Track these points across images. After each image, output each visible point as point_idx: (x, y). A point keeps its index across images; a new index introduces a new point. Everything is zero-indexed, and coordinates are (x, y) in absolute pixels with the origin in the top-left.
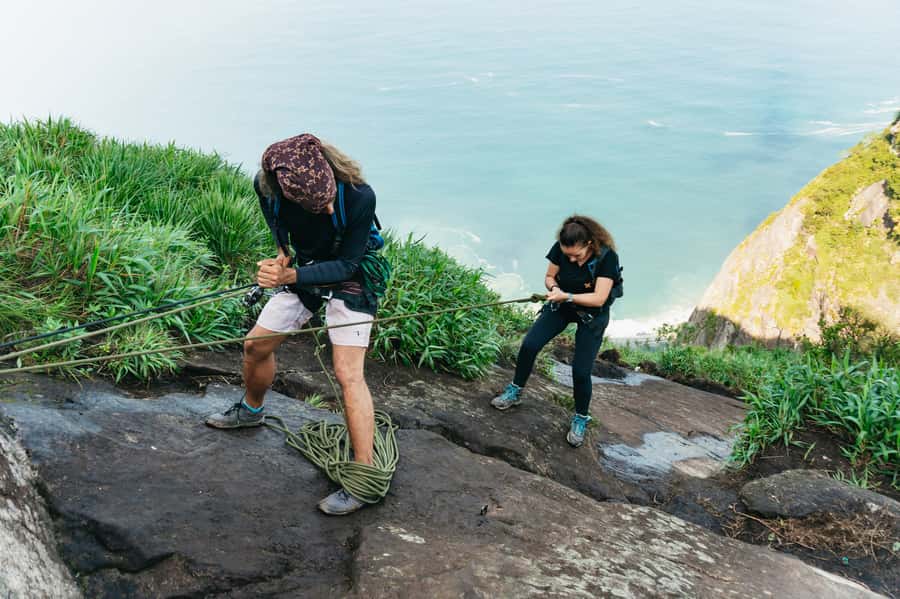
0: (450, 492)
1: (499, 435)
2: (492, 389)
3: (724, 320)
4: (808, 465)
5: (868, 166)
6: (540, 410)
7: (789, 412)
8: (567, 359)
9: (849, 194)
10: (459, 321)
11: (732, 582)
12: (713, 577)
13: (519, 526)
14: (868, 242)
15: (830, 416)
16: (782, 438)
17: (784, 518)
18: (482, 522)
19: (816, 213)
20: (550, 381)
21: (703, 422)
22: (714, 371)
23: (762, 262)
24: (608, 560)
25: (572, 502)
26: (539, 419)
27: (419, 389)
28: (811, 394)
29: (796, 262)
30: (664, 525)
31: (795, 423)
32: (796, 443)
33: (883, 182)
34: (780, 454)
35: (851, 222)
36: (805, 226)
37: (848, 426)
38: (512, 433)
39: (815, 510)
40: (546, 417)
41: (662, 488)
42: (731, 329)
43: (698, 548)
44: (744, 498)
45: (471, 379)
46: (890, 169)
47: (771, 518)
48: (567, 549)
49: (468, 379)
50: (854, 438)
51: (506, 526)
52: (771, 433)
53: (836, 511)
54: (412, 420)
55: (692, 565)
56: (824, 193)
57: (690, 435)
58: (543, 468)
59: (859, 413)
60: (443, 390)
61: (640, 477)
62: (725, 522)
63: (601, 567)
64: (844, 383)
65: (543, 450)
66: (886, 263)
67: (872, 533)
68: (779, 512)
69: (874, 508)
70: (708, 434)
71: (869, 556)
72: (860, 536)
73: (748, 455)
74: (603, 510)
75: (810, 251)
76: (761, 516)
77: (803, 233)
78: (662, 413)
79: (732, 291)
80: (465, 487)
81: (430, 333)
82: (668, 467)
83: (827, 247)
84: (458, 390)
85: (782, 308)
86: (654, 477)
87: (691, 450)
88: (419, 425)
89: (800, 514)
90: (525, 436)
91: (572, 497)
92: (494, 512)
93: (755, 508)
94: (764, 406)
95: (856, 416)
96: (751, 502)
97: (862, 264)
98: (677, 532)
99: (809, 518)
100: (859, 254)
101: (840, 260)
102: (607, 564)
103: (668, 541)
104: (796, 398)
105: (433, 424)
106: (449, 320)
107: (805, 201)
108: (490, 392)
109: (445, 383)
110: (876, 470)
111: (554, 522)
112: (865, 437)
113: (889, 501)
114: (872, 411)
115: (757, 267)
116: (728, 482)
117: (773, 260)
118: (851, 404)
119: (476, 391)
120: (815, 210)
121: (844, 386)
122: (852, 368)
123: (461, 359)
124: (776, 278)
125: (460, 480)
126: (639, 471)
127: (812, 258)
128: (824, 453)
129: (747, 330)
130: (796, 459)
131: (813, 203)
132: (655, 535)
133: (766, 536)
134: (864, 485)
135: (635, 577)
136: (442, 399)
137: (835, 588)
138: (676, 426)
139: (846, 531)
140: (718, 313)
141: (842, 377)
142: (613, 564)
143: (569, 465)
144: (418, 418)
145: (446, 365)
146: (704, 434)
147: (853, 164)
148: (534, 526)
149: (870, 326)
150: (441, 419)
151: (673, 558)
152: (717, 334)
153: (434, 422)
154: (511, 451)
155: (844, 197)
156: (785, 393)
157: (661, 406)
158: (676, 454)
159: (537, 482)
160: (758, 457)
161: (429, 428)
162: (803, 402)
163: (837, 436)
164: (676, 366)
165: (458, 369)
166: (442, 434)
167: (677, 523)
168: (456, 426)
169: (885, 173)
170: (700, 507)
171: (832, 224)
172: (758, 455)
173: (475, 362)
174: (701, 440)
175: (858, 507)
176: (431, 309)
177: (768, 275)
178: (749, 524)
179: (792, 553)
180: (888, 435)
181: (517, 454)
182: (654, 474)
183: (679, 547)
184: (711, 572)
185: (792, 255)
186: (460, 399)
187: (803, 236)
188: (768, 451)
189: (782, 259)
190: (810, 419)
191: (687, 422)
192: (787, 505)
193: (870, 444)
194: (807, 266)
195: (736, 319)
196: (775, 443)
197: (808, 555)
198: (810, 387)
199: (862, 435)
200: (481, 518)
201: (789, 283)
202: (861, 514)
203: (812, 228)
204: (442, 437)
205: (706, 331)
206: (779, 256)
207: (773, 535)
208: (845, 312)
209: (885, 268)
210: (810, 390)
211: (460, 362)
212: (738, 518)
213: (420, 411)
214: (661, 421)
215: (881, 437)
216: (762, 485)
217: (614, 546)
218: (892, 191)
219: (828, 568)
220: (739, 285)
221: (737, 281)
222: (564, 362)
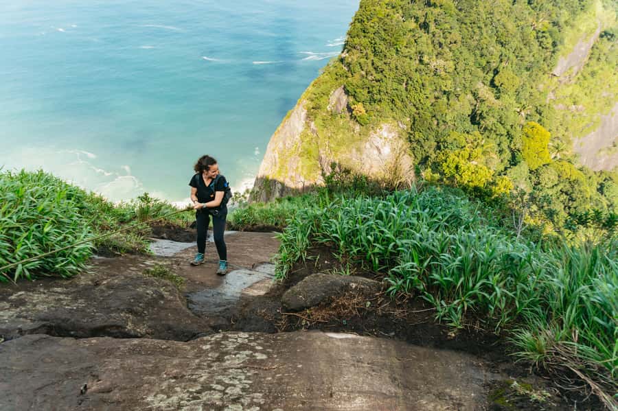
0: (53, 383)
1: (101, 316)
2: (92, 280)
3: (274, 181)
4: (318, 270)
5: (334, 78)
6: (135, 286)
7: (302, 239)
8: (165, 235)
9: (328, 95)
10: (47, 234)
11: (278, 368)
12: (266, 370)
13: (116, 391)
14: (341, 122)
15: (325, 236)
16: (301, 257)
17: (308, 308)
18: (82, 401)
19: (313, 108)
20: (150, 256)
21: (261, 255)
22: (268, 218)
23: (289, 142)
24: (188, 391)
25: (163, 351)
26: (133, 293)
27: (21, 300)
28: (312, 225)
29: (308, 139)
30: (234, 342)
31: (307, 245)
32: (309, 258)
33: (343, 86)
34: (302, 267)
35: (332, 111)
36: (308, 117)
37: (334, 240)
38: (112, 312)
39: (324, 298)
40: (140, 290)
41: (236, 312)
42: (279, 186)
43: (256, 351)
44: (285, 303)
45: (72, 276)
46: (345, 79)
47: (301, 311)
48: (155, 396)
49: (69, 278)
50: (339, 246)
51: (105, 396)
52: (294, 256)
53: (335, 294)
54: (13, 330)
55: (251, 366)
56: (315, 96)
57: (253, 267)
58: (142, 329)
59: (338, 230)
60: (44, 293)
61: (220, 309)
62: (276, 322)
63: (182, 400)
64: (328, 215)
65: (140, 315)
66: (352, 133)
67: (355, 301)
68: (305, 305)
69: (354, 285)
70: (265, 263)
71: (356, 315)
72: (349, 305)
73: (284, 273)
74: (189, 348)
75: (313, 131)
76: (296, 311)
77: (308, 121)
78: (235, 257)
79: (275, 162)
80: (67, 374)
81: (19, 251)
82: (239, 295)
83: (321, 128)
84: (59, 290)
85: (305, 168)
86: (229, 306)
87: (255, 277)
88: (21, 332)
89: (317, 303)
90: (123, 310)
91: (163, 347)
92: (94, 386)
93: (292, 308)
94: (288, 239)
95: (337, 233)
96: (288, 304)
97: (341, 135)
98: (243, 344)
99: (322, 303)
100: (339, 129)
101: (330, 135)
102: (185, 396)
103: (235, 355)
104: (305, 229)
105: (36, 326)
106: (38, 234)
107: (306, 102)
108: (90, 283)
109: (46, 287)
110: (353, 262)
111: (146, 375)
112: (344, 244)
113: (361, 279)
114: (345, 228)
115: (287, 145)
116: (274, 295)
117: (295, 140)
118: (333, 226)
119: (77, 286)
120: (311, 107)
121: (329, 216)
122: (332, 203)
123: (57, 263)
124: (298, 150)
125: (62, 369)
126: (219, 305)
127: (315, 135)
128: (326, 260)
129: (288, 186)
130: (312, 268)
131: (310, 102)
132: (227, 353)
133: (301, 323)
134: (348, 273)
135: (208, 396)
136: (44, 302)
137: (340, 344)
138: (244, 264)
139: (342, 304)
140: (270, 178)
141: (326, 211)
142: (191, 393)
143: (164, 320)
144: (19, 326)
145: (46, 271)
146: (262, 263)
147: (326, 77)
148: (128, 386)
149: (347, 171)
150: (45, 320)
151: (239, 366)
152: (272, 191)
153: (37, 325)
154: (112, 326)
155: (325, 97)
156: (298, 228)
157: (233, 252)
158: (244, 284)
159: (135, 345)
160: (290, 273)
161: (33, 331)
162: (309, 231)
163: (330, 247)
164: (244, 221)
165: (56, 271)
166: (47, 333)
167: (243, 337)
168: (59, 321)
169: (342, 81)
170: (260, 317)
171: (322, 114)
172: (290, 272)
173: (72, 263)
174: (260, 268)
175: (346, 288)
176: (18, 229)
177: (293, 149)
178: (290, 319)
179: (317, 328)
180: (354, 240)
181: (118, 327)
182: (229, 303)
183: (244, 355)
184: (265, 366)
185: (304, 135)
186: (62, 297)
187: (309, 123)
188: (295, 267)
189: (299, 138)
190: (315, 241)
191: (251, 258)
192: (309, 300)
193: (347, 248)
194: (314, 141)
195: (281, 179)
196: (298, 261)
197: (325, 326)
198: (311, 221)
199: (342, 243)
200: (82, 397)
201: (306, 152)
202: (348, 291)
203: (312, 117)
204: (44, 336)
205: (266, 190)
206: (297, 137)
207: (304, 321)
208: (333, 166)
209: (353, 135)
210: (311, 223)
211: (57, 266)
212: (284, 316)
213: (21, 319)
214: (233, 263)
215: (351, 242)
216: (293, 291)
217: (194, 377)
218: (348, 91)
219: (337, 331)
220: (279, 158)
221: (277, 156)
222: (163, 238)
